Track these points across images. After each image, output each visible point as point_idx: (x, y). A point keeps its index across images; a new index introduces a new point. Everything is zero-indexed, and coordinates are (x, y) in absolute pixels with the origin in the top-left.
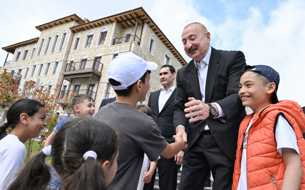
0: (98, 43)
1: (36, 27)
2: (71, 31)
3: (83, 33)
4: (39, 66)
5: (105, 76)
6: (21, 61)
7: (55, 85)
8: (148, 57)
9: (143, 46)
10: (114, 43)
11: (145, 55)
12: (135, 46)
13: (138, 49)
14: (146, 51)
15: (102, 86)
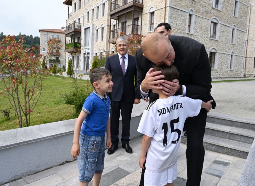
4: (91, 11)
5: (147, 6)
6: (78, 11)
7: (106, 27)
15: (145, 18)
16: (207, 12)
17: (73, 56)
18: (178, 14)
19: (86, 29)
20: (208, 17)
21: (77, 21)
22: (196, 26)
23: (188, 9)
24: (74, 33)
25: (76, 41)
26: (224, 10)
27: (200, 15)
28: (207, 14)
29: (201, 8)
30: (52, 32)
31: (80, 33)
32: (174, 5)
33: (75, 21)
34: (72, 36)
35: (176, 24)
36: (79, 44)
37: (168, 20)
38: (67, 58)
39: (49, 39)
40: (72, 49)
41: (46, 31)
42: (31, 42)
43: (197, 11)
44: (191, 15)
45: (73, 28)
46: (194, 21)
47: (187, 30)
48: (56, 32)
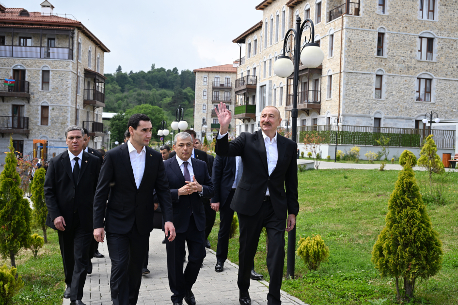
0: (315, 21)
1: (257, 8)
2: (288, 8)
3: (301, 7)
4: (269, 61)
5: (325, 68)
6: (253, 56)
7: (286, 87)
8: (378, 22)
9: (364, 12)
10: (331, 17)
11: (371, 22)
12: (347, 20)
13: (355, 20)
14: (371, 16)
15: (324, 81)
16: (409, 68)
17: (246, 124)
18: (358, 78)
19: (262, 87)
20: (411, 74)
21: (251, 73)
22: (390, 88)
23: (374, 70)
24: (246, 92)
25: (250, 103)
26: (443, 59)
27: (396, 73)
28: (408, 70)
29: (397, 65)
30: (216, 72)
31: (255, 90)
32: (351, 70)
33: (249, 71)
34: (244, 94)
35: (356, 91)
36: (254, 107)
37: (344, 88)
38: (238, 127)
39: (211, 86)
40: (243, 115)
41: (206, 72)
42: (174, 84)
43: (390, 70)
44: (381, 76)
45: (246, 83)
46: (386, 83)
47: (373, 95)
48: (223, 72)
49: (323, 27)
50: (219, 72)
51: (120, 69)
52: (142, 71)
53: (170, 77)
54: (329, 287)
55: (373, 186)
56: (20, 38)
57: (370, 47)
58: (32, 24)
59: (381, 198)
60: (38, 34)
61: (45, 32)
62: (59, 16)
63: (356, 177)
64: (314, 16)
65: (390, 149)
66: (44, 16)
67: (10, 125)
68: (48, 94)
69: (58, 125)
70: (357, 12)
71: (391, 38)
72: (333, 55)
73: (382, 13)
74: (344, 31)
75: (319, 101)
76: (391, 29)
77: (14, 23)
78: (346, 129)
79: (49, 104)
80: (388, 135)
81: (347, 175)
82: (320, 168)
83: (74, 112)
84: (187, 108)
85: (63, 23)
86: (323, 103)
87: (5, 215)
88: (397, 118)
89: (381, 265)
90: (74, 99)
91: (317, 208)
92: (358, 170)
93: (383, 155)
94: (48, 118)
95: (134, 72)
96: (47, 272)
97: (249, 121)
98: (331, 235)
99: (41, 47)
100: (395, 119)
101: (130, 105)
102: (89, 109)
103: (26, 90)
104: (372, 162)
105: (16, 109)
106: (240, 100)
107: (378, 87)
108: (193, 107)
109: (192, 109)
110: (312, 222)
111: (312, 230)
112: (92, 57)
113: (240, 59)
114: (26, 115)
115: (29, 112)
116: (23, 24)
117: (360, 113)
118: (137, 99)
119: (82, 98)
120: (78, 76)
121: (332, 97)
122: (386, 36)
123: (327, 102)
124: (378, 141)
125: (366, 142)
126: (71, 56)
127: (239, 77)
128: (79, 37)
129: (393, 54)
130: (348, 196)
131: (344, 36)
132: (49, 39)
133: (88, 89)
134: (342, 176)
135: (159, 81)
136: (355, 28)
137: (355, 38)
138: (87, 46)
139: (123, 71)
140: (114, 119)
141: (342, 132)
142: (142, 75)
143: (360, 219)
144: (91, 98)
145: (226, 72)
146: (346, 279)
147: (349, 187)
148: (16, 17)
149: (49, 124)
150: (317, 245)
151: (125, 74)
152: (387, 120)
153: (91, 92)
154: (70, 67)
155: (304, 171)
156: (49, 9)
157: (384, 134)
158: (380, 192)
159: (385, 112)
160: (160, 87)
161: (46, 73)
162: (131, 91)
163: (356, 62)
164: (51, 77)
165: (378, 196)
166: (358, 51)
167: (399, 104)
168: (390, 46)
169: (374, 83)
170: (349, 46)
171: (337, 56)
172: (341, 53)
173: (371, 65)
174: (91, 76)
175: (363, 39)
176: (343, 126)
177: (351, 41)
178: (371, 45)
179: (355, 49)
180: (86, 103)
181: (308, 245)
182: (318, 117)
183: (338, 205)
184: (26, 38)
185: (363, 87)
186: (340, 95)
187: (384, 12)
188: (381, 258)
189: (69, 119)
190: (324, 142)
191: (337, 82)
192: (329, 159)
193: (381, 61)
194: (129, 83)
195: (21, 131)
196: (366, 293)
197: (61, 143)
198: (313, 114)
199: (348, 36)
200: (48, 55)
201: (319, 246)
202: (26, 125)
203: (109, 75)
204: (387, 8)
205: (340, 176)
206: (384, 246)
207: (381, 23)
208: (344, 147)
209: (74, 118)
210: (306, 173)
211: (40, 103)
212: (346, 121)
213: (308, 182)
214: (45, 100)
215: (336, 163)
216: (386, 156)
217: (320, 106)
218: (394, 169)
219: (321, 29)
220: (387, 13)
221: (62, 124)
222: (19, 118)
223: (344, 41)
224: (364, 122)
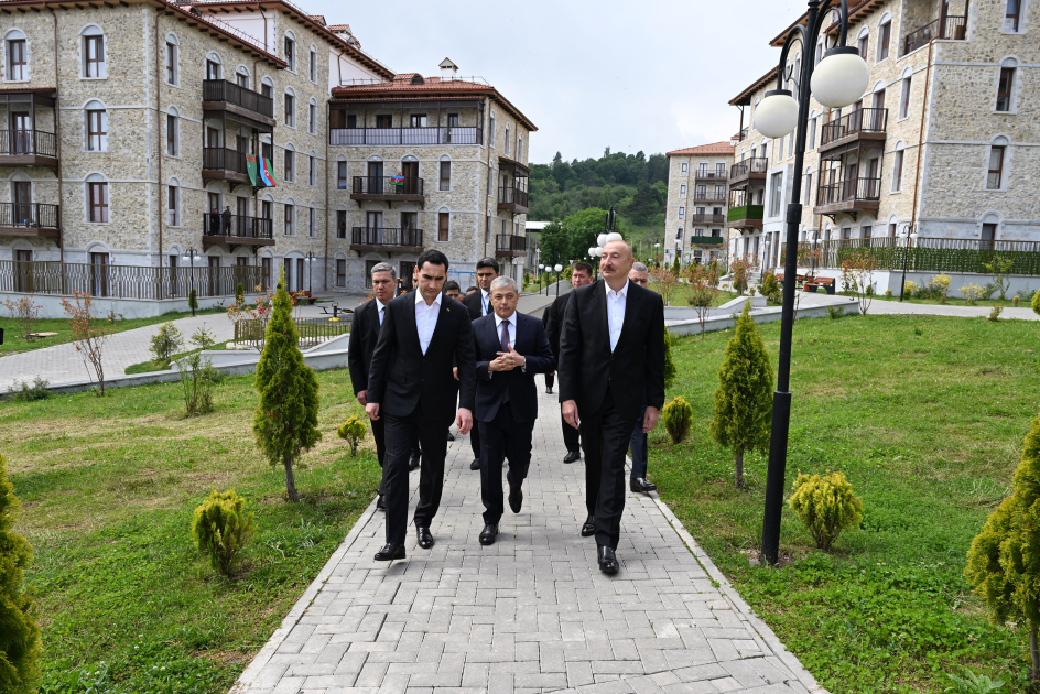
0: (877, 56)
1: (770, 43)
3: (853, 34)
5: (892, 137)
7: (817, 173)
8: (1004, 48)
9: (974, 32)
10: (906, 49)
11: (989, 49)
12: (940, 50)
13: (955, 49)
14: (990, 38)
15: (889, 162)
17: (747, 236)
18: (955, 153)
19: (775, 175)
21: (759, 154)
22: (1019, 169)
23: (988, 137)
24: (748, 184)
25: (755, 202)
27: (1033, 141)
29: (1037, 126)
30: (703, 155)
31: (764, 180)
32: (942, 139)
33: (755, 150)
34: (745, 189)
35: (950, 176)
36: (761, 208)
37: (925, 171)
38: (732, 242)
39: (693, 178)
40: (742, 222)
41: (686, 155)
42: (638, 177)
43: (1021, 136)
44: (1002, 148)
45: (747, 171)
46: (1011, 160)
47: (984, 183)
48: (714, 155)
49: (892, 66)
50: (708, 155)
51: (558, 156)
52: (591, 159)
53: (632, 166)
54: (852, 607)
55: (973, 352)
56: (412, 116)
57: (983, 96)
58: (427, 95)
59: (989, 379)
60: (434, 109)
61: (444, 106)
62: (464, 80)
63: (938, 333)
64: (876, 48)
65: (1011, 280)
66: (443, 82)
67: (399, 241)
68: (449, 196)
69: (461, 240)
70: (961, 33)
71: (1029, 76)
72: (908, 114)
73: (1012, 32)
74: (933, 69)
75: (876, 195)
76: (1029, 61)
77: (403, 96)
78: (926, 244)
79: (449, 210)
80: (1010, 254)
81: (920, 328)
82: (869, 312)
83: (483, 222)
84: (657, 213)
85: (469, 90)
86: (883, 200)
87: (272, 394)
88: (1029, 224)
89: (993, 594)
90: (484, 202)
91: (855, 390)
92: (946, 317)
93: (996, 290)
94: (447, 230)
95: (579, 161)
96: (349, 487)
97: (751, 232)
98: (876, 455)
99: (439, 127)
100: (1026, 225)
101: (572, 209)
102: (505, 216)
103: (420, 191)
104: (973, 302)
105: (407, 218)
106: (738, 197)
107: (995, 167)
108: (664, 211)
109: (663, 215)
110: (839, 423)
111: (838, 439)
112: (511, 139)
113: (741, 130)
114: (419, 226)
115: (422, 222)
116: (415, 96)
117: (955, 215)
118: (582, 201)
119: (495, 201)
120: (490, 169)
121: (902, 188)
122: (1019, 73)
123: (892, 197)
124: (988, 266)
125: (963, 267)
126: (480, 139)
127: (738, 160)
128: (492, 110)
129: (1031, 105)
130: (919, 371)
131: (932, 79)
132: (450, 115)
133: (505, 188)
134: (911, 329)
135: (615, 173)
136: (955, 63)
137: (954, 80)
138: (503, 122)
139: (563, 160)
140: (546, 230)
141: (918, 248)
142: (590, 163)
143: (943, 421)
144: (509, 200)
145: (719, 155)
146: (897, 584)
147: (925, 352)
148: (406, 86)
149: (450, 239)
150: (835, 494)
151: (566, 164)
152: (1009, 227)
153: (509, 192)
154: (478, 155)
155: (840, 317)
156: (451, 70)
157: (1002, 253)
158: (989, 366)
159: (1005, 214)
160: (616, 182)
161: (445, 165)
162: (574, 189)
163: (952, 125)
164: (452, 171)
165: (984, 373)
166: (958, 104)
167: (1036, 199)
168: (1025, 91)
169: (988, 161)
170: (940, 96)
171: (915, 115)
172: (924, 110)
173: (986, 127)
174: (509, 167)
175: (969, 81)
176: (919, 238)
177: (944, 88)
178: (985, 92)
179: (953, 100)
180: (501, 207)
181: (813, 491)
182: (873, 223)
183: (897, 388)
184: (419, 116)
185: (964, 169)
186: (916, 185)
187: (1016, 29)
188: (992, 576)
189: (476, 232)
190: (882, 267)
191: (912, 161)
192: (889, 296)
193: (1005, 121)
194: (571, 176)
195: (413, 249)
196: (944, 641)
197: (465, 266)
198: (863, 218)
199: (940, 79)
200: (448, 139)
201: (839, 498)
202: (418, 241)
203: (542, 167)
204: (1024, 19)
205: (906, 329)
206: (1005, 546)
207: (1009, 51)
208: (919, 276)
209: (483, 231)
210: (843, 322)
211: (437, 210)
212: (927, 231)
213: (844, 338)
214: (444, 205)
215: (902, 304)
216: (1003, 293)
217: (878, 205)
218: (1018, 317)
219: (887, 69)
220: (1022, 30)
221: (466, 238)
222: (411, 230)
223: (930, 88)
224: (961, 232)
